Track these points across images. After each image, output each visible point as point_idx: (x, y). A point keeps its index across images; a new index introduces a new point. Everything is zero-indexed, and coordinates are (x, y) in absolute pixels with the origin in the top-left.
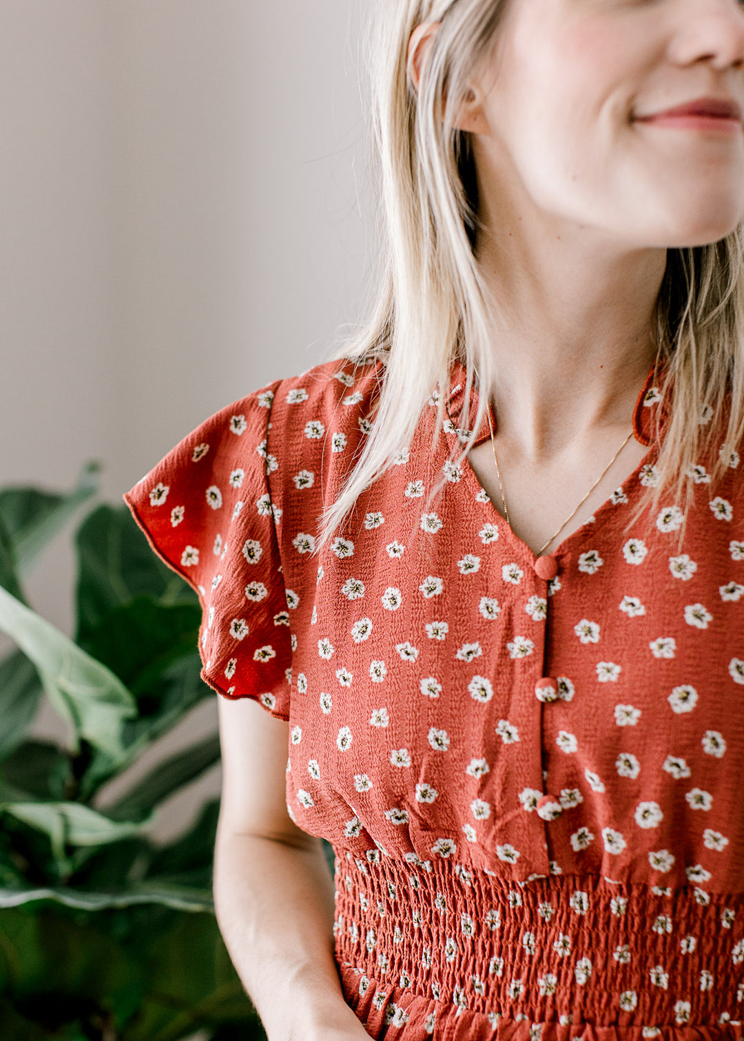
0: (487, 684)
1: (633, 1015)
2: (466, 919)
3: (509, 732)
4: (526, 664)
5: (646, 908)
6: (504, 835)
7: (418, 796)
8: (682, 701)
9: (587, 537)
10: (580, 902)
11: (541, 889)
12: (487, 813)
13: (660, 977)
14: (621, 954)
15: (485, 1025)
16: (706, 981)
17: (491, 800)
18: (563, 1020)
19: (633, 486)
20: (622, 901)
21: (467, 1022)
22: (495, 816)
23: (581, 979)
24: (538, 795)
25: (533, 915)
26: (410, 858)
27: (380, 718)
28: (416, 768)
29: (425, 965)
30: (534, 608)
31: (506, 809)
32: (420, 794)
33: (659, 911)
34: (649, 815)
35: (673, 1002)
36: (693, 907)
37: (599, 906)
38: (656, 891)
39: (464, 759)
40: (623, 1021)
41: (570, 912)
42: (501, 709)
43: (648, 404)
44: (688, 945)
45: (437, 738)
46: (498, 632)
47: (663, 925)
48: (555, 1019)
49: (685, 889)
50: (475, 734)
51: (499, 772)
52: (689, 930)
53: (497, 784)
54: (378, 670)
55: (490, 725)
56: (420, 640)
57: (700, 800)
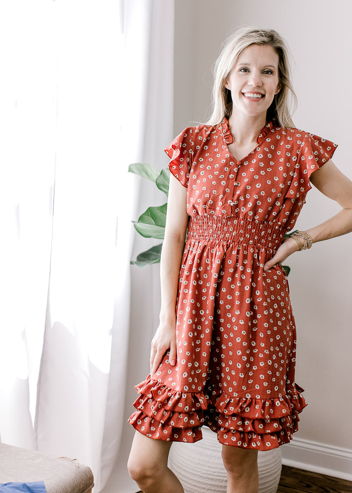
0: (225, 182)
1: (242, 241)
2: (214, 225)
3: (228, 190)
4: (232, 179)
5: (247, 223)
6: (224, 208)
7: (209, 203)
8: (258, 186)
9: (246, 159)
10: (235, 222)
11: (229, 219)
12: (221, 204)
13: (248, 236)
14: (241, 231)
15: (215, 242)
16: (256, 238)
17: (222, 202)
18: (229, 241)
19: (255, 150)
20: (243, 221)
21: (212, 242)
22: (223, 205)
23: (234, 235)
24: (231, 201)
25: (227, 224)
26: (205, 214)
27: (204, 188)
28: (210, 197)
29: (206, 235)
30: (235, 170)
31: (225, 204)
32: (210, 202)
33: (249, 224)
34: (250, 205)
35: (249, 240)
36: (255, 224)
37: (239, 223)
38: (249, 220)
39: (219, 195)
40: (240, 242)
41: (234, 223)
42: (227, 186)
43: (260, 137)
44: (254, 231)
45: (214, 192)
46: (228, 173)
47: (249, 227)
48: (228, 241)
49: (254, 220)
50: (221, 191)
51: (225, 197)
52: (254, 228)
53: (224, 199)
54: (205, 180)
55: (225, 189)
56: (213, 175)
57: (259, 203)
